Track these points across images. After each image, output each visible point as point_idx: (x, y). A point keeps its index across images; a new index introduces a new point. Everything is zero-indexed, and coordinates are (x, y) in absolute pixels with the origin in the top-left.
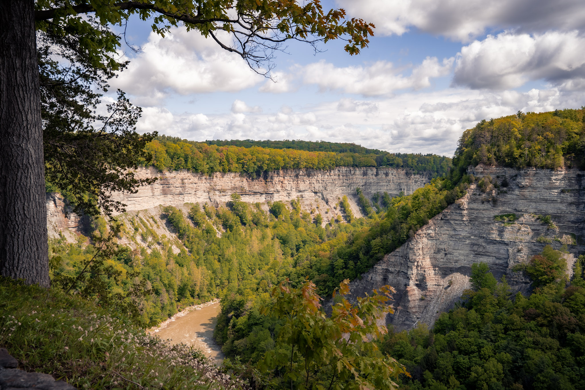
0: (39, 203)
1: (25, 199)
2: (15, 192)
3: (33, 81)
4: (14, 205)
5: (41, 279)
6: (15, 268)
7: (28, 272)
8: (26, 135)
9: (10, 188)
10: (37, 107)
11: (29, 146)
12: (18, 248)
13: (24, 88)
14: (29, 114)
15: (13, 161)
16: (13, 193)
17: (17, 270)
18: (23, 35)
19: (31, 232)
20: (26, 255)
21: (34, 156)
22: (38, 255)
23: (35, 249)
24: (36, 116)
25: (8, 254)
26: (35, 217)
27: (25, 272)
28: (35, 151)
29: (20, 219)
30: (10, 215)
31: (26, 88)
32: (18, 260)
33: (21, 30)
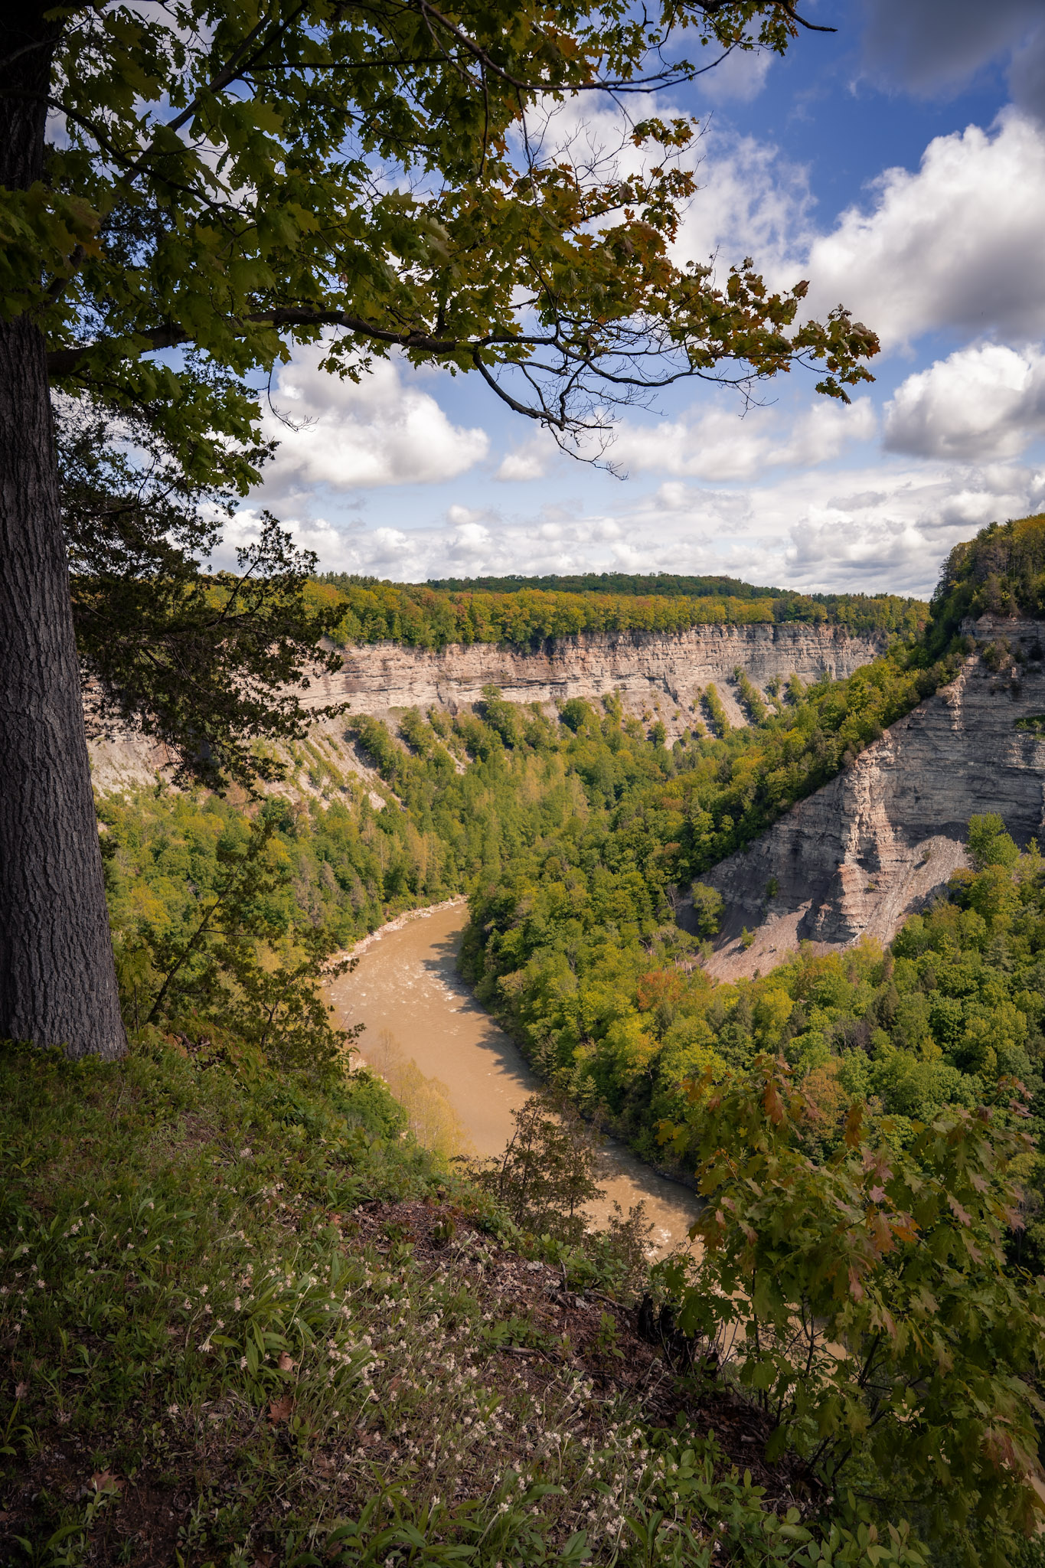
0: (81, 852)
1: (45, 847)
2: (20, 833)
3: (48, 537)
4: (23, 860)
5: (102, 1036)
6: (40, 1019)
7: (71, 1024)
8: (36, 684)
9: (9, 822)
10: (60, 604)
11: (46, 711)
12: (42, 970)
13: (27, 560)
14: (43, 626)
15: (10, 755)
16: (16, 836)
17: (45, 1022)
18: (19, 422)
19: (68, 926)
20: (61, 984)
21: (59, 735)
22: (91, 981)
23: (82, 967)
24: (59, 628)
25: (20, 986)
26: (75, 888)
27: (64, 1025)
28: (62, 721)
29: (39, 898)
30: (15, 890)
31: (31, 559)
32: (45, 997)
33: (14, 409)
